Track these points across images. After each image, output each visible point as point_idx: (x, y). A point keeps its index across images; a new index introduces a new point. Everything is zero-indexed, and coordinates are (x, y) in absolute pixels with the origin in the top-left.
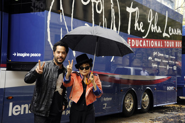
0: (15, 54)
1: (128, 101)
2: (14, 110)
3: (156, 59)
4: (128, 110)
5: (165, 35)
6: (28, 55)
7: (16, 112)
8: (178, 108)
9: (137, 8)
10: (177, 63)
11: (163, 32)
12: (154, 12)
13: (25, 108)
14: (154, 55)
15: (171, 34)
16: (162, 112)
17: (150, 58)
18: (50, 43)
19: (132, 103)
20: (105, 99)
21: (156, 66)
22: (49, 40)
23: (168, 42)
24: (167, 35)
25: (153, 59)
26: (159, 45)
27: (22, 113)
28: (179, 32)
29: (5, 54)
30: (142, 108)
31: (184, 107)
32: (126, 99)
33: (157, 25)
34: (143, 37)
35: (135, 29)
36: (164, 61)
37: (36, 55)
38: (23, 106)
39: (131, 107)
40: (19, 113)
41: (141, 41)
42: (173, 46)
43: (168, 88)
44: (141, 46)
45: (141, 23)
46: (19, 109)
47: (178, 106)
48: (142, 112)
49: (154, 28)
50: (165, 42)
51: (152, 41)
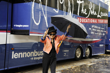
0: (15, 26)
1: (78, 52)
2: (15, 55)
3: (93, 30)
4: (78, 57)
5: (98, 16)
6: (22, 26)
7: (16, 57)
8: (106, 56)
9: (83, 1)
10: (105, 32)
11: (97, 15)
12: (93, 3)
13: (21, 55)
14: (92, 27)
15: (102, 16)
16: (96, 58)
17: (90, 29)
18: (34, 20)
19: (80, 53)
20: (65, 51)
21: (93, 33)
22: (33, 18)
23: (100, 20)
24: (100, 16)
25: (92, 29)
26: (95, 22)
27: (19, 57)
28: (106, 15)
29: (10, 26)
30: (86, 56)
31: (108, 55)
32: (77, 51)
33: (94, 11)
34: (86, 17)
35: (82, 13)
36: (98, 31)
37: (26, 26)
38: (19, 54)
39: (80, 55)
40: (17, 57)
41: (85, 19)
42: (103, 22)
43: (100, 45)
44: (85, 22)
45: (85, 9)
46: (17, 55)
47: (105, 55)
48: (85, 58)
49: (93, 12)
50: (99, 20)
51: (91, 20)
